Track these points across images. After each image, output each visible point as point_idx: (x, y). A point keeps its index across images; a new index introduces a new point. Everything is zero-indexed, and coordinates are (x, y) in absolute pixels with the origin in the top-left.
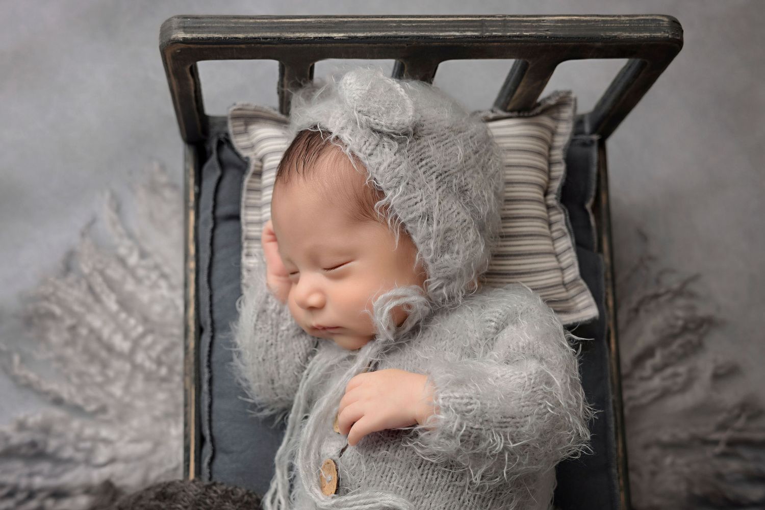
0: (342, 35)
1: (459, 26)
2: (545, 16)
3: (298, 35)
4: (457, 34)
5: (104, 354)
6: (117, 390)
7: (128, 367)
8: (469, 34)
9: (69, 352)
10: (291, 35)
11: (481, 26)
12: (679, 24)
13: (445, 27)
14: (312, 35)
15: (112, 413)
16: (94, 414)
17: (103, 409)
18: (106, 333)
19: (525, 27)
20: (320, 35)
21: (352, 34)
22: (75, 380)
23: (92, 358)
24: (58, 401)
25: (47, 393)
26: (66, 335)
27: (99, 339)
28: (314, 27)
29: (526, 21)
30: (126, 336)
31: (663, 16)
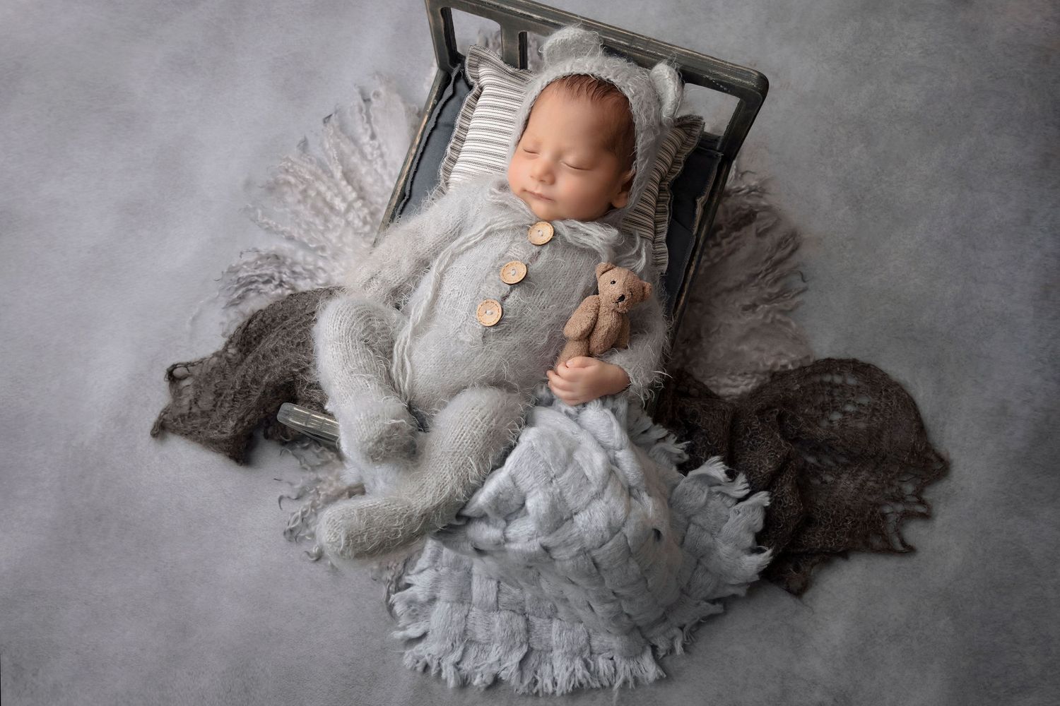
0: (539, 17)
1: (616, 36)
2: (676, 47)
3: (511, 8)
4: (614, 40)
5: (326, 211)
6: (333, 237)
7: (343, 223)
8: (622, 42)
9: (301, 208)
10: (506, 7)
11: (632, 40)
12: (768, 82)
13: (608, 33)
14: (520, 11)
15: (328, 253)
16: (315, 249)
17: (323, 249)
18: (329, 196)
19: (660, 49)
20: (525, 13)
21: (546, 19)
22: (304, 226)
23: (318, 212)
24: (290, 238)
25: (283, 233)
26: (300, 197)
27: (324, 200)
28: (523, 7)
29: (663, 46)
30: (344, 200)
31: (756, 71)
